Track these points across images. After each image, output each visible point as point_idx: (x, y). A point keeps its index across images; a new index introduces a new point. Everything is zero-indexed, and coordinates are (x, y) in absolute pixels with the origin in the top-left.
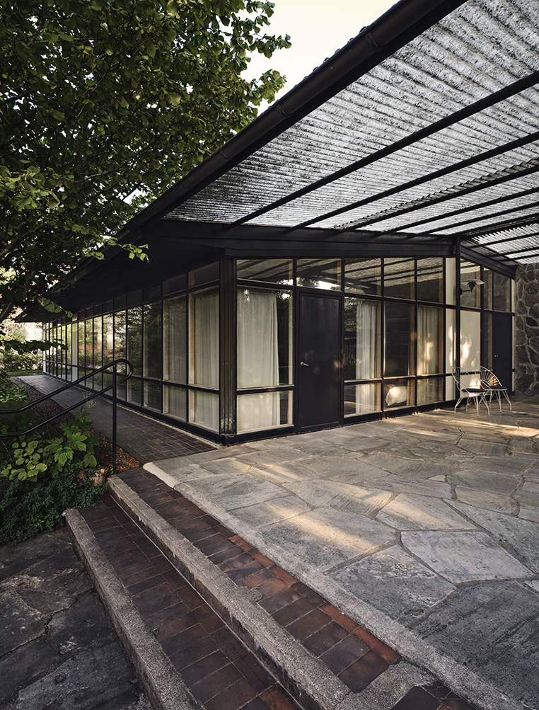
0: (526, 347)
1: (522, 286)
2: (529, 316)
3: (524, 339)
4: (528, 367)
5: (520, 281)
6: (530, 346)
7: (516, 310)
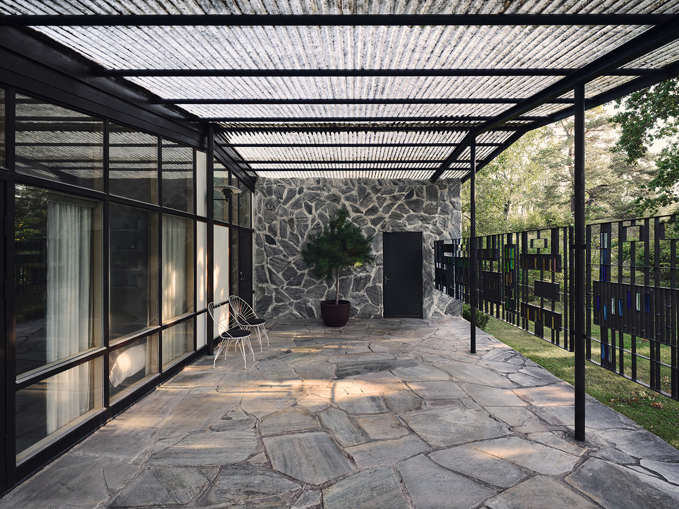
0: (265, 267)
1: (261, 201)
2: (268, 234)
3: (264, 257)
4: (267, 287)
5: (259, 194)
6: (269, 266)
7: (255, 226)
